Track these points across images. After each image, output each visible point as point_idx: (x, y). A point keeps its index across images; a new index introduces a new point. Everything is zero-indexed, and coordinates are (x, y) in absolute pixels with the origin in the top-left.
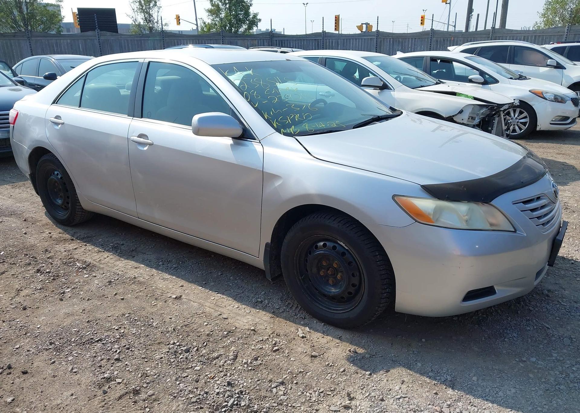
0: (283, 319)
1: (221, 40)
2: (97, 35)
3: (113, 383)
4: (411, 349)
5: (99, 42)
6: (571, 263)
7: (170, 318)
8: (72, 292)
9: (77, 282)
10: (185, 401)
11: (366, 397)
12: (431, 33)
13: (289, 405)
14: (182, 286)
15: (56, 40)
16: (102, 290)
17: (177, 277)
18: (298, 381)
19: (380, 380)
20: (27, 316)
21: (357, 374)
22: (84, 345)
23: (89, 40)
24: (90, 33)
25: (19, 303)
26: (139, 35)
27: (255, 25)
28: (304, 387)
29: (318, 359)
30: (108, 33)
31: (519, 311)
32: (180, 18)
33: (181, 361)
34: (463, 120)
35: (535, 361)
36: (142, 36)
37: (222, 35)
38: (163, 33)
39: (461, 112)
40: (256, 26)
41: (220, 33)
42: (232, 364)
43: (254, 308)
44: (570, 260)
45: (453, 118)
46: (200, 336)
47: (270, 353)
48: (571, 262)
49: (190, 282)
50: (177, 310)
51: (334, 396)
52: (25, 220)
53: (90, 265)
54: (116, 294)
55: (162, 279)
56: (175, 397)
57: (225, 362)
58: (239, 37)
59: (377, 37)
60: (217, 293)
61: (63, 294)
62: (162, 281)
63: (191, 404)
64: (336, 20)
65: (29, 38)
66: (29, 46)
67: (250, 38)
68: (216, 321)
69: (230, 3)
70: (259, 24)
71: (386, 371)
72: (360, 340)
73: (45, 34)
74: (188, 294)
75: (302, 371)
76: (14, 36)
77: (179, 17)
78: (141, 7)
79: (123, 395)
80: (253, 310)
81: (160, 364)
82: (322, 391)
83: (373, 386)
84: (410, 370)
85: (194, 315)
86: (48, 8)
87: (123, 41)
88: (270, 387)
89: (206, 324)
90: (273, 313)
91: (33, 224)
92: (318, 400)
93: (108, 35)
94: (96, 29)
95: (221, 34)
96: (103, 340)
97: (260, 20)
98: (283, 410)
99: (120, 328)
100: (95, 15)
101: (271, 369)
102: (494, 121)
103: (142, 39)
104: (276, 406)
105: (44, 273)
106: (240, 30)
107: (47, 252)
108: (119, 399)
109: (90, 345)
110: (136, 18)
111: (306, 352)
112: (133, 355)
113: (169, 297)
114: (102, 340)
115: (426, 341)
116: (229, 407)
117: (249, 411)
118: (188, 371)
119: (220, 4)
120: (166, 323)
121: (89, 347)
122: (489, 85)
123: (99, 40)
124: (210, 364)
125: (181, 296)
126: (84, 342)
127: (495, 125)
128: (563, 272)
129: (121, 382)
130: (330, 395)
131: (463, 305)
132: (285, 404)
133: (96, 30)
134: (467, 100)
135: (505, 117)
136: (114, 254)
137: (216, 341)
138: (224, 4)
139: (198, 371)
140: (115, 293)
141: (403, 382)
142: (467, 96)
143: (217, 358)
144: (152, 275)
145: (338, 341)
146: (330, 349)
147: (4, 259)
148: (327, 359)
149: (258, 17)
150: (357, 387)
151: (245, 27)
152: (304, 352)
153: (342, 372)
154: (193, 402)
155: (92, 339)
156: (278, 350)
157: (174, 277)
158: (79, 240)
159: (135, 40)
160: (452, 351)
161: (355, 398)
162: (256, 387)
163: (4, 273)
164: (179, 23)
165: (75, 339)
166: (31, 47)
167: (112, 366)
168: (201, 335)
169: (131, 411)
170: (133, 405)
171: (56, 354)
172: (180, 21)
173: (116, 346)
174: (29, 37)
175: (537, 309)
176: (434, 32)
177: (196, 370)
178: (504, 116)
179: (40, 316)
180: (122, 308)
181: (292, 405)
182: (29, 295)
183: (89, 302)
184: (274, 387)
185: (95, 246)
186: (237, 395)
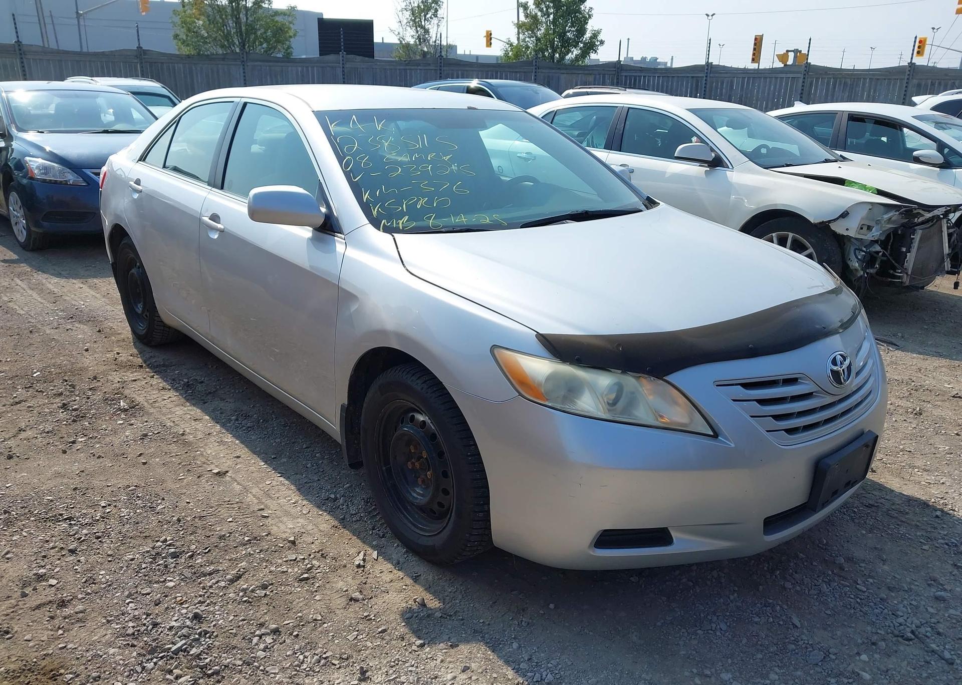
0: (350, 532)
1: (533, 74)
2: (341, 60)
3: (44, 584)
4: (521, 617)
5: (343, 71)
6: (934, 516)
7: (187, 503)
8: (85, 442)
9: (102, 429)
10: (118, 630)
11: (388, 680)
12: (909, 71)
13: (261, 668)
14: (238, 457)
15: (282, 66)
16: (127, 445)
17: (241, 443)
18: (300, 634)
19: (431, 657)
20: (6, 469)
21: (402, 640)
22: (45, 521)
23: (328, 68)
24: (331, 57)
25: (10, 448)
26: (404, 62)
27: (594, 50)
28: (303, 644)
29: (358, 604)
30: (359, 58)
31: (760, 585)
32: (492, 36)
33: (155, 569)
34: (847, 229)
35: (728, 680)
36: (409, 63)
37: (536, 65)
38: (441, 59)
39: (845, 215)
40: (594, 52)
41: (533, 61)
42: (224, 587)
43: (319, 507)
44: (936, 510)
45: (829, 226)
46: (209, 537)
47: (291, 581)
48: (934, 514)
49: (254, 453)
50: (205, 492)
51: (340, 668)
52: (99, 331)
53: (137, 407)
54: (141, 455)
55: (218, 442)
56: (108, 621)
57: (217, 582)
58: (566, 69)
59: (805, 75)
60: (279, 475)
61: (71, 444)
62: (218, 444)
63: (123, 637)
64: (755, 44)
65: (243, 63)
66: (242, 74)
67: (581, 72)
68: (247, 519)
69: (557, 12)
70: (601, 49)
71: (451, 645)
72: (446, 587)
73: (267, 57)
74: (238, 471)
75: (318, 619)
76: (223, 59)
77: (491, 34)
78: (413, 18)
79: (44, 605)
80: (315, 510)
81: (125, 568)
82: (327, 657)
83: (413, 666)
84: (493, 652)
85: (223, 503)
86: (277, 18)
87: (378, 69)
88: (251, 633)
89: (230, 519)
90: (342, 521)
91: (106, 337)
92: (311, 669)
93: (357, 61)
94: (341, 51)
95: (534, 64)
96: (75, 519)
97: (602, 42)
98: (246, 673)
99: (109, 505)
100: (341, 29)
101: (274, 607)
102: (912, 237)
103: (407, 67)
104: (239, 666)
105: (69, 409)
106: (567, 57)
107: (95, 381)
108: (36, 609)
109: (53, 523)
110: (404, 35)
111: (347, 591)
112: (99, 549)
113: (208, 471)
114: (73, 519)
115: (555, 608)
116: (171, 652)
117: (193, 664)
118: (155, 586)
119: (539, 14)
120: (177, 509)
121: (50, 526)
122: (954, 170)
123: (343, 67)
124: (193, 581)
125: (227, 472)
126: (48, 518)
127: (916, 245)
128: (903, 530)
129: (55, 585)
130: (335, 665)
131: (595, 554)
132: (256, 664)
133: (341, 53)
134: (863, 194)
135: (951, 231)
136: (181, 394)
137: (226, 548)
138: (545, 15)
139: (170, 588)
140: (139, 453)
141: (465, 668)
142: (864, 187)
143: (210, 574)
144: (209, 434)
145: (409, 581)
146: (387, 592)
147: (33, 383)
148: (371, 607)
149: (600, 37)
150: (385, 662)
151: (576, 52)
152: (344, 590)
153: (379, 633)
154: (128, 635)
155: (61, 515)
156: (307, 579)
157: (237, 442)
158: (150, 368)
159: (396, 69)
160: (589, 634)
161: (371, 679)
162: (233, 629)
163: (20, 403)
164: (489, 44)
165: (38, 511)
166: (245, 76)
167: (59, 559)
168: (213, 535)
169: (37, 629)
170: (47, 621)
171: (3, 527)
172: (492, 41)
173: (85, 531)
174: (243, 61)
175: (798, 588)
176: (914, 69)
177: (167, 587)
178: (948, 228)
179: (22, 470)
180: (134, 477)
181: (265, 669)
182: (29, 439)
183: (98, 460)
184: (257, 636)
185: (165, 379)
186: (197, 636)
